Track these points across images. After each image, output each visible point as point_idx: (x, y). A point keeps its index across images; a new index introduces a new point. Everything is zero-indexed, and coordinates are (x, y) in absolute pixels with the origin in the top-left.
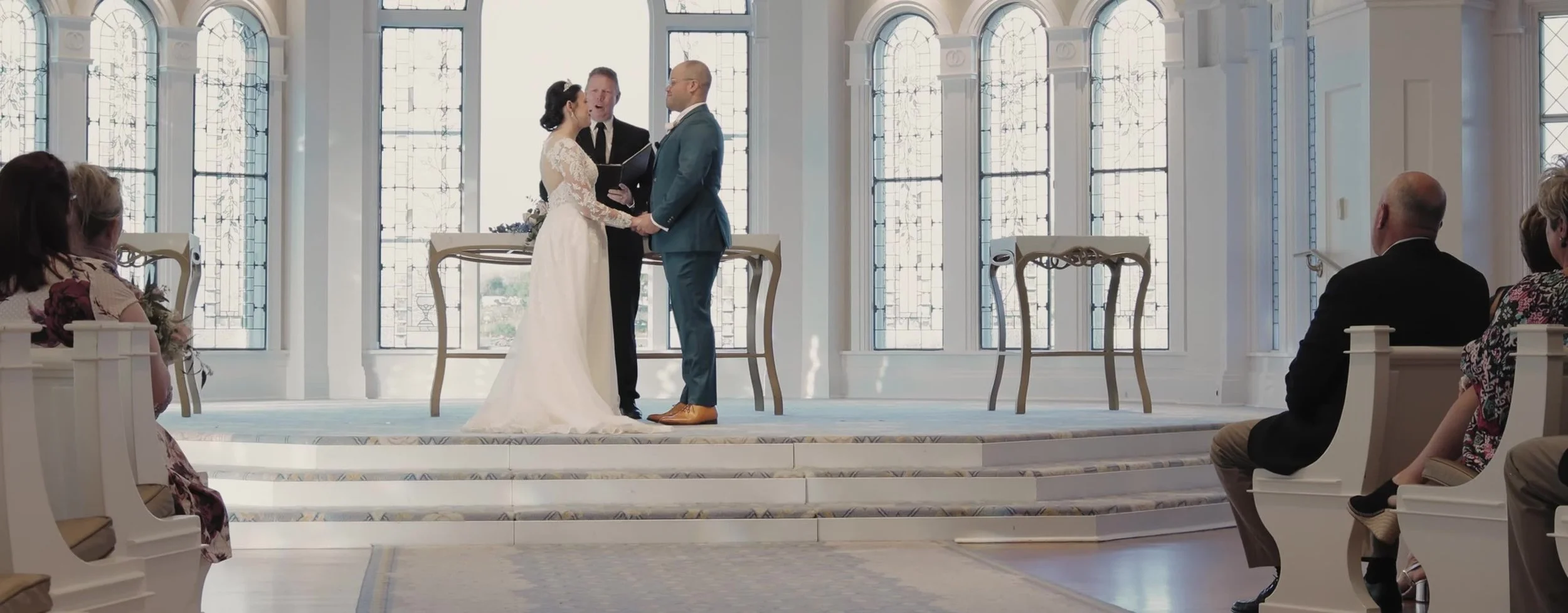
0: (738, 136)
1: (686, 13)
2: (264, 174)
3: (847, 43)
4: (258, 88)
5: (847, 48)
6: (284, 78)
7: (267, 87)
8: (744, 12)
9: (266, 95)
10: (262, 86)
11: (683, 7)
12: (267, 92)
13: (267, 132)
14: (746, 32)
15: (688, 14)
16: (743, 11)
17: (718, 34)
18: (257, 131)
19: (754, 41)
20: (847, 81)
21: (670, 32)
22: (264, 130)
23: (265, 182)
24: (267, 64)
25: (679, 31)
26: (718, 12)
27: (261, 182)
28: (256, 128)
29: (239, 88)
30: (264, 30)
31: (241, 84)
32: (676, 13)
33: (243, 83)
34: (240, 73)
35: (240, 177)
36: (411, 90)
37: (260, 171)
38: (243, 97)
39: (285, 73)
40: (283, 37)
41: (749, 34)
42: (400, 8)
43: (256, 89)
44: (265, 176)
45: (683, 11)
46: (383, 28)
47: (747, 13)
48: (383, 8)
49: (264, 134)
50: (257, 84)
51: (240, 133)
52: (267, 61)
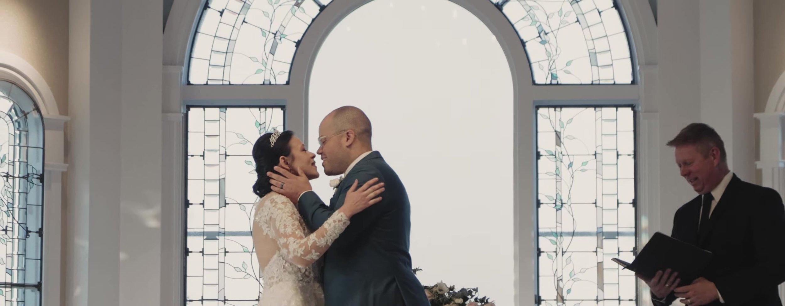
0: (624, 234)
1: (558, 84)
2: (37, 283)
3: (756, 115)
4: (30, 179)
5: (757, 123)
6: (64, 167)
7: (41, 178)
8: (630, 82)
9: (41, 187)
10: (35, 176)
11: (554, 77)
12: (41, 184)
13: (40, 232)
14: (633, 107)
15: (561, 85)
16: (629, 80)
17: (597, 109)
18: (28, 232)
19: (641, 115)
20: (757, 163)
21: (538, 107)
22: (38, 230)
23: (38, 293)
24: (41, 150)
25: (549, 107)
26: (597, 82)
27: (34, 294)
28: (27, 228)
29: (5, 179)
30: (37, 109)
31: (7, 173)
32: (546, 85)
33: (11, 173)
34: (7, 161)
35: (6, 287)
36: (222, 181)
37: (32, 279)
38: (11, 190)
39: (66, 162)
40: (64, 118)
41: (636, 109)
42: (209, 83)
43: (28, 181)
44: (38, 287)
45: (554, 82)
46: (188, 107)
47: (633, 82)
48: (189, 83)
49: (38, 234)
50: (28, 174)
51: (6, 234)
52: (42, 146)
